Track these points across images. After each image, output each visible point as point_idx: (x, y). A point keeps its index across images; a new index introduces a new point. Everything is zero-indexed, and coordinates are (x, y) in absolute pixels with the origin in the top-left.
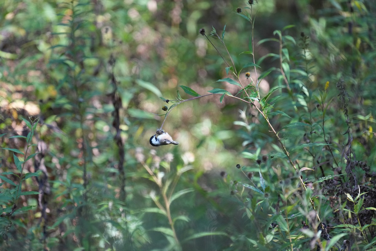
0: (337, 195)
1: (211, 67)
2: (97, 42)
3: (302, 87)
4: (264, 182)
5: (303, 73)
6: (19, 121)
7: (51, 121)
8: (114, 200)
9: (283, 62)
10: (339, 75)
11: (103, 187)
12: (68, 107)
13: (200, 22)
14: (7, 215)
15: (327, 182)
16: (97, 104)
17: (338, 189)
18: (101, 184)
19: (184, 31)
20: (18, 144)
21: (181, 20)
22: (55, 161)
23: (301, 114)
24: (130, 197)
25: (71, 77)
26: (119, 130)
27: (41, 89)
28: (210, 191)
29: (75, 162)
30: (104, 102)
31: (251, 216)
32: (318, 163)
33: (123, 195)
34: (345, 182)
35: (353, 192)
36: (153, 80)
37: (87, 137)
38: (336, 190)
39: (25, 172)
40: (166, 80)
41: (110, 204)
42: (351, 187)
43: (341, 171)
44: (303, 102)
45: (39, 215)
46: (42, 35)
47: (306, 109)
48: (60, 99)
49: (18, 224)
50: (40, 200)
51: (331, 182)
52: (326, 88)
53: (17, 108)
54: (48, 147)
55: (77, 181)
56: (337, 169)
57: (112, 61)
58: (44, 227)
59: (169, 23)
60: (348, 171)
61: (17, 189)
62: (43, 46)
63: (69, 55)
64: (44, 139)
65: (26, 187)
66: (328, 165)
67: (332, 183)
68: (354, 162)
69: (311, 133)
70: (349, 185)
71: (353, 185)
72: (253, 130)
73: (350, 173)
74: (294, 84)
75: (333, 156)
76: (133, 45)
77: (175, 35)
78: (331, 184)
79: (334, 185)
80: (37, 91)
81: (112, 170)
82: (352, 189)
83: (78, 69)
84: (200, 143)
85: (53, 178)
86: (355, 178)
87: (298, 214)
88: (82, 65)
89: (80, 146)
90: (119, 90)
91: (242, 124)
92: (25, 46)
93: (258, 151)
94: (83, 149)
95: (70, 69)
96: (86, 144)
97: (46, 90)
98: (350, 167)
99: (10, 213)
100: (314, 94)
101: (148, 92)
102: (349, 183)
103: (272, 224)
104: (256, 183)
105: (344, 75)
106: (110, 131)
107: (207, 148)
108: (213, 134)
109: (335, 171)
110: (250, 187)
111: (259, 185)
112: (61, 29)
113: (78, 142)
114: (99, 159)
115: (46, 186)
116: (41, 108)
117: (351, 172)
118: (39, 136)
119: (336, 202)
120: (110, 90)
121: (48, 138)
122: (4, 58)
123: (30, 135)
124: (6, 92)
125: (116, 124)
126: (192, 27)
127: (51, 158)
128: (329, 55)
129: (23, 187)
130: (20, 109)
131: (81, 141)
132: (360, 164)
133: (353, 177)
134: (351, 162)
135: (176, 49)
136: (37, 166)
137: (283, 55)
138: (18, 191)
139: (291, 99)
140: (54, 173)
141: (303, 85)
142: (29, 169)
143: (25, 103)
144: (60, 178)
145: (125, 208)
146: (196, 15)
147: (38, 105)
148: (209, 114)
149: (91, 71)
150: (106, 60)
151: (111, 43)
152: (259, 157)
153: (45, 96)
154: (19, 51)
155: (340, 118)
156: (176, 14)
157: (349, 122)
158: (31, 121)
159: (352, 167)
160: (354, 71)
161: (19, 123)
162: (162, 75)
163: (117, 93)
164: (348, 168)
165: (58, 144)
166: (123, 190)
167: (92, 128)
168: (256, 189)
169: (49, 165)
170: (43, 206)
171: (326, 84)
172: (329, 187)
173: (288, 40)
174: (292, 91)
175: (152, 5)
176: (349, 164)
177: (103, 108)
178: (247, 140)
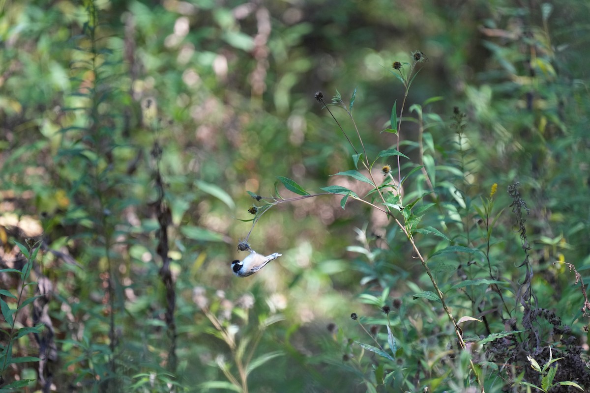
0: (510, 362)
1: (312, 161)
2: (133, 122)
4: (394, 341)
5: (457, 172)
6: (8, 247)
7: (59, 246)
8: (158, 371)
9: (425, 154)
10: (512, 175)
11: (140, 350)
12: (87, 223)
13: (295, 92)
15: (494, 343)
16: (133, 219)
17: (511, 353)
18: (137, 344)
19: (269, 105)
20: (8, 281)
21: (266, 88)
22: (65, 308)
23: (453, 235)
24: (183, 364)
25: (92, 176)
26: (167, 260)
27: (45, 196)
28: (309, 355)
29: (97, 310)
30: (143, 215)
32: (480, 311)
33: (173, 360)
34: (522, 341)
36: (222, 182)
37: (117, 270)
38: (508, 354)
39: (19, 326)
40: (242, 180)
41: (153, 376)
42: (530, 350)
43: (515, 324)
44: (455, 216)
46: (48, 111)
47: (460, 225)
48: (74, 210)
50: (41, 370)
51: (499, 342)
52: (492, 194)
53: (7, 226)
54: (54, 287)
55: (100, 340)
56: (509, 322)
57: (157, 152)
59: (247, 92)
60: (526, 324)
61: (6, 354)
62: (48, 129)
63: (88, 143)
64: (48, 274)
65: (19, 348)
66: (496, 314)
67: (501, 343)
68: (536, 309)
69: (469, 264)
70: (528, 346)
72: (377, 259)
73: (529, 328)
74: (441, 188)
75: (503, 301)
76: (190, 126)
77: (256, 112)
78: (499, 345)
79: (504, 346)
80: (38, 199)
81: (156, 323)
82: (532, 353)
83: (102, 164)
84: (295, 279)
85: (62, 336)
86: (537, 335)
88: (110, 158)
89: (106, 285)
90: (168, 196)
91: (360, 250)
92: (20, 128)
93: (386, 293)
94: (110, 289)
95: (90, 165)
96: (113, 281)
97: (53, 197)
98: (529, 319)
100: (474, 203)
101: (212, 199)
102: (527, 344)
104: (383, 342)
105: (520, 174)
106: (153, 261)
107: (305, 288)
108: (314, 266)
109: (506, 324)
110: (372, 349)
111: (387, 346)
112: (78, 102)
113: (102, 279)
114: (134, 304)
115: (51, 348)
116: (44, 225)
117: (531, 326)
118: (40, 270)
119: (508, 373)
120: (154, 197)
121: (56, 272)
123: (27, 268)
125: (162, 251)
126: (282, 98)
127: (60, 304)
128: (496, 143)
129: (14, 350)
130: (11, 226)
131: (106, 276)
132: (544, 313)
133: (534, 334)
134: (530, 310)
135: (258, 133)
136: (37, 317)
137: (425, 144)
138: (6, 356)
139: (437, 212)
140: (63, 327)
141: (457, 190)
142: (24, 322)
143: (20, 217)
144: (73, 335)
145: (176, 383)
146: (288, 81)
147: (39, 221)
148: (308, 235)
149: (124, 167)
150: (148, 150)
151: (155, 123)
152: (386, 301)
153: (51, 206)
154: (11, 136)
155: (513, 241)
156: (258, 78)
157: (527, 247)
158: (29, 245)
159: (532, 319)
160: (535, 168)
161: (8, 250)
162: (235, 172)
163: (165, 201)
164: (525, 320)
165: (71, 281)
166: (172, 353)
167: (125, 256)
168: (382, 353)
169: (56, 316)
170: (45, 379)
171: (493, 188)
172: (496, 349)
173: (432, 121)
174: (438, 198)
175: (220, 65)
176: (527, 314)
177: (142, 225)
178: (368, 275)
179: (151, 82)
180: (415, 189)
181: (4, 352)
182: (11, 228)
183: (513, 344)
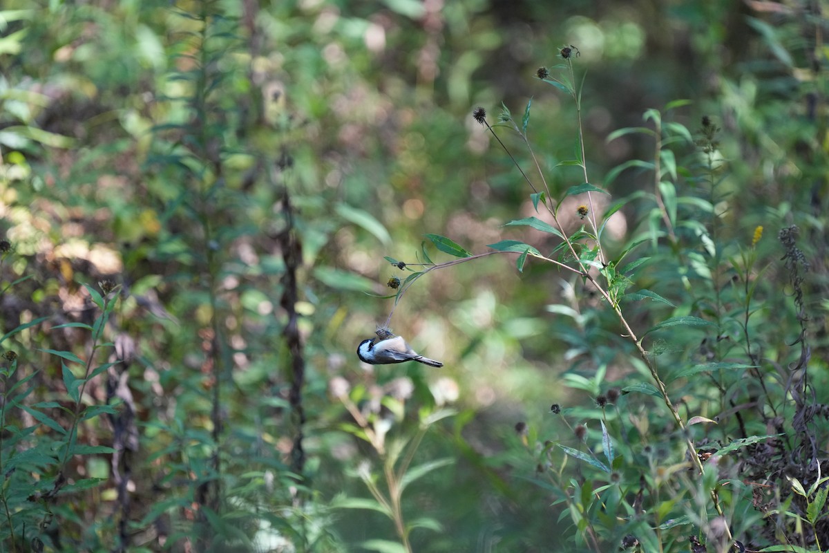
0: (773, 478)
1: (500, 180)
2: (253, 117)
3: (701, 236)
4: (611, 445)
5: (705, 205)
6: (73, 287)
7: (146, 289)
8: (277, 470)
9: (663, 180)
10: (784, 209)
11: (253, 439)
12: (185, 259)
13: (479, 78)
14: (42, 497)
15: (751, 450)
16: (247, 253)
17: (775, 465)
18: (249, 431)
19: (442, 97)
20: (71, 336)
21: (438, 72)
22: (151, 376)
23: (697, 295)
24: (313, 464)
25: (194, 193)
26: (294, 315)
27: (126, 217)
28: (488, 454)
29: (196, 380)
30: (261, 251)
31: (580, 521)
32: (733, 405)
33: (298, 456)
34: (790, 449)
35: (807, 472)
36: (372, 204)
37: (223, 325)
38: (771, 468)
39: (87, 399)
40: (400, 202)
41: (270, 476)
42: (803, 462)
43: (782, 425)
44: (702, 270)
45: (112, 495)
46: (132, 95)
47: (709, 284)
48: (169, 241)
49: (65, 515)
50: (115, 463)
51: (759, 450)
52: (754, 241)
53: (73, 258)
54: (136, 345)
55: (196, 421)
56: (774, 422)
57: (285, 162)
58: (122, 524)
59: (413, 79)
60: (799, 426)
61: (68, 442)
62: (134, 123)
63: (191, 147)
64: (127, 328)
65: (85, 430)
66: (754, 409)
67: (761, 451)
68: (813, 405)
69: (719, 338)
70: (800, 456)
71: (808, 458)
72: (590, 324)
73: (801, 431)
74: (683, 228)
75: (766, 392)
76: (329, 122)
77: (423, 105)
78: (759, 453)
79: (767, 456)
80: (117, 223)
81: (276, 402)
82: (805, 467)
83: (208, 176)
84: (472, 345)
85: (145, 416)
86: (813, 442)
87: (682, 518)
88: (218, 168)
89: (207, 346)
90: (298, 224)
91: (565, 310)
92: (96, 120)
93: (601, 373)
94: (214, 353)
95: (189, 173)
96: (220, 342)
97: (137, 219)
98: (803, 419)
99: (48, 494)
100: (727, 251)
101: (358, 229)
102: (799, 454)
103: (625, 539)
104: (593, 443)
105: (795, 207)
106: (273, 313)
107: (484, 357)
108: (498, 326)
109: (769, 424)
110: (579, 454)
111: (599, 449)
112: (176, 89)
113: (202, 337)
114: (247, 373)
115: (130, 433)
116: (124, 259)
117: (806, 428)
118: (118, 321)
119: (769, 493)
120: (279, 225)
121: (139, 324)
122: (47, 146)
123: (100, 322)
124: (50, 220)
125: (287, 302)
126: (459, 86)
127: (143, 369)
128: (762, 163)
129: (79, 432)
130: (79, 259)
131: (210, 334)
132: (824, 411)
133: (809, 440)
134: (805, 406)
135: (425, 135)
136: (111, 388)
137: (663, 165)
138: (68, 444)
139: (675, 261)
140: (147, 402)
141: (704, 233)
142: (93, 394)
143: (91, 246)
144: (160, 414)
145: (302, 488)
146: (468, 63)
147: (119, 253)
148: (491, 281)
149: (236, 181)
150: (274, 156)
151: (283, 120)
152: (602, 386)
153: (135, 233)
154: (81, 129)
155: (781, 305)
156: (427, 59)
157: (804, 318)
158: (104, 292)
159: (807, 418)
160: (816, 201)
161: (75, 290)
162: (391, 192)
163: (293, 231)
164: (797, 420)
165: (159, 338)
166: (298, 446)
167: (234, 306)
168: (593, 461)
169: (138, 385)
170: (121, 476)
171: (756, 233)
172: (754, 460)
173: (675, 134)
174: (679, 243)
175: (374, 36)
176: (800, 411)
177: (260, 263)
178: (576, 347)
179: (278, 59)
180: (648, 229)
181: (65, 438)
182: (79, 263)
183: (779, 454)
